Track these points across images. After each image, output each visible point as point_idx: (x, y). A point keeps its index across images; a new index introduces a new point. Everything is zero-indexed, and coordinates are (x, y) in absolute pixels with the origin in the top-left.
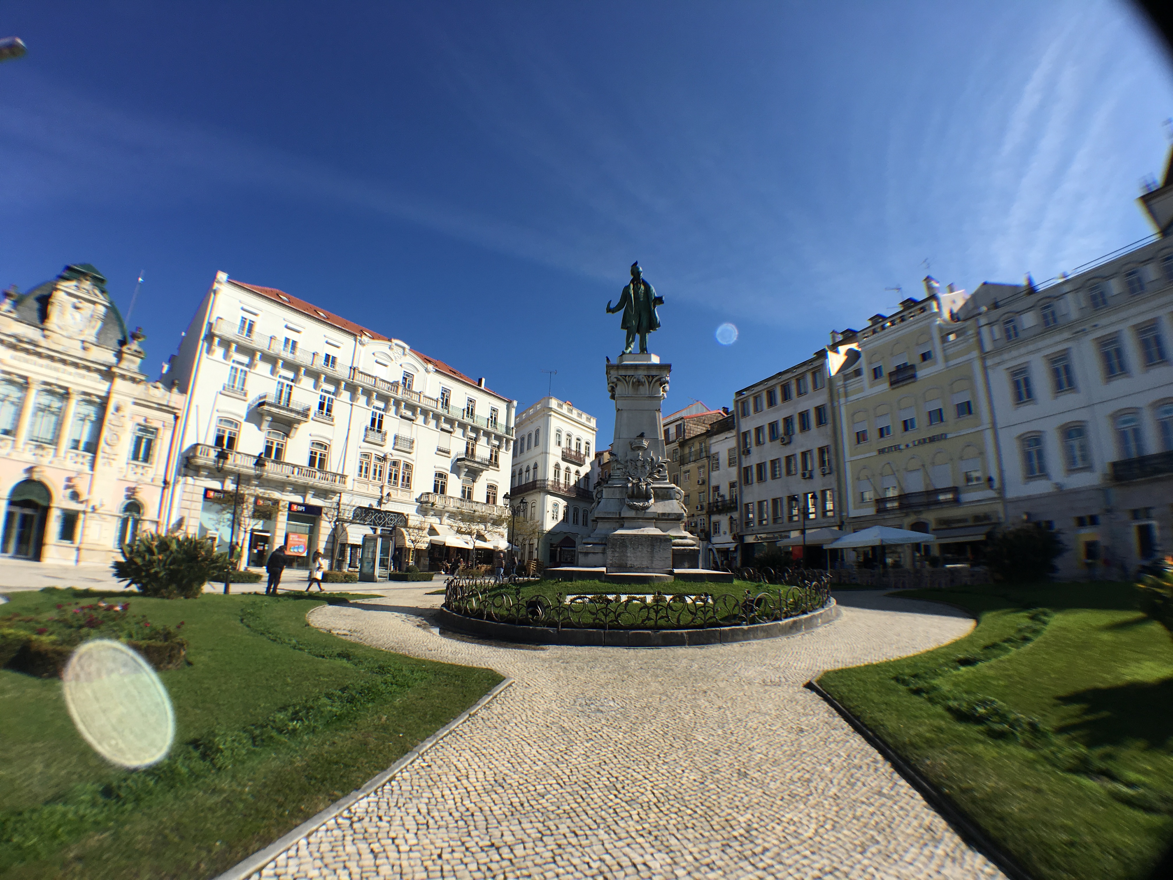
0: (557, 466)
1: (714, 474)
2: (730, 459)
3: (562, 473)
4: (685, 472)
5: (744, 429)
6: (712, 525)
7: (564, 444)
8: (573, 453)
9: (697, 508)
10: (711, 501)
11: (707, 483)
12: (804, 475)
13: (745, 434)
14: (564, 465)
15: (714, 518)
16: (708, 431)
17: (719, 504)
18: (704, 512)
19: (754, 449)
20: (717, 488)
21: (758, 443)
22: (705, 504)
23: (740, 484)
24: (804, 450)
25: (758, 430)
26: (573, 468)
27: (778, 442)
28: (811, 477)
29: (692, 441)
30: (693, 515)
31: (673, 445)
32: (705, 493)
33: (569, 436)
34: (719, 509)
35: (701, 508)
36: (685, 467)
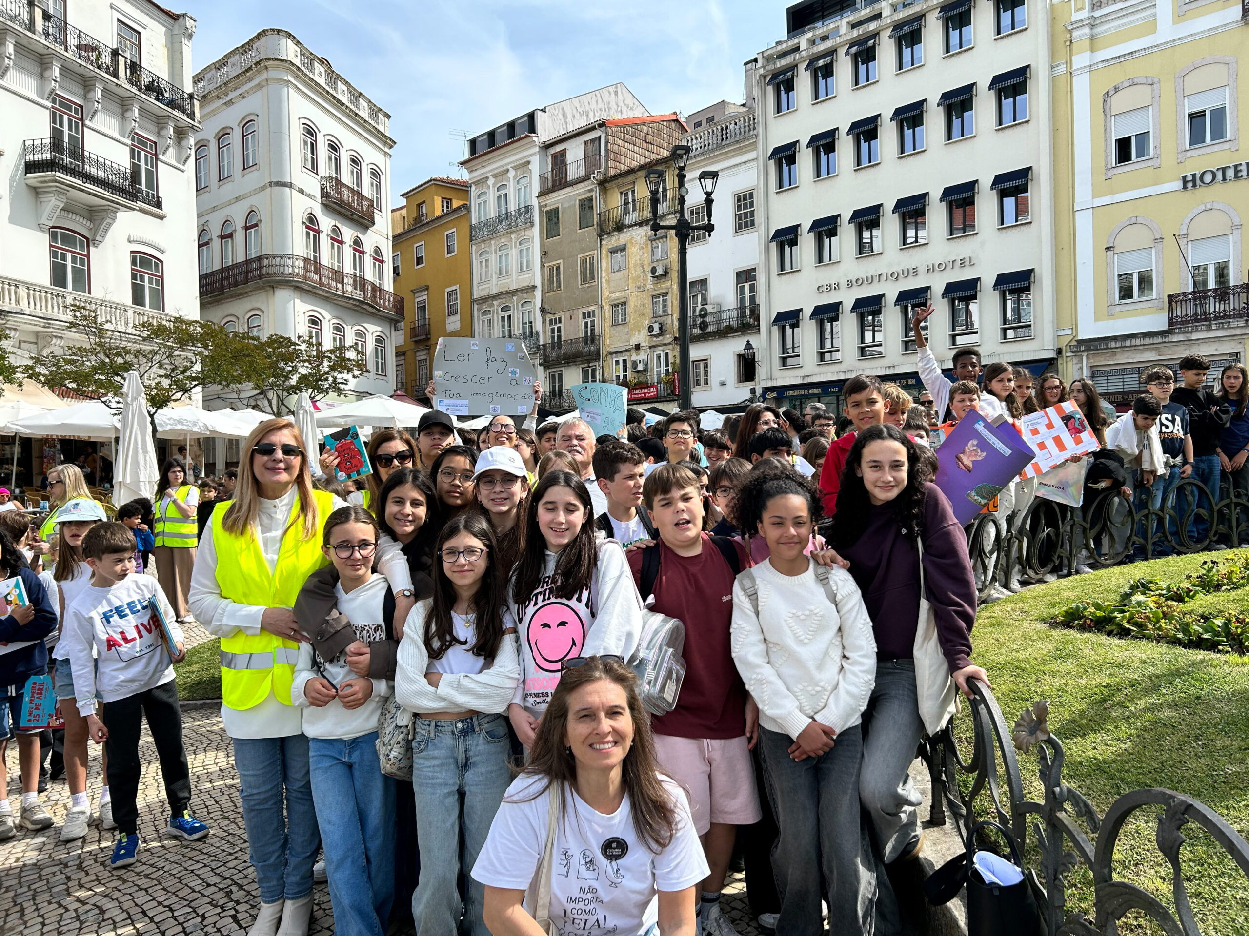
0: (311, 222)
1: (696, 252)
3: (325, 241)
4: (614, 251)
5: (780, 140)
7: (324, 168)
8: (346, 195)
9: (651, 329)
11: (675, 273)
13: (786, 151)
14: (326, 223)
15: (696, 352)
17: (708, 319)
18: (668, 338)
20: (703, 286)
21: (819, 176)
22: (670, 322)
23: (767, 274)
24: (952, 181)
25: (823, 139)
26: (348, 233)
29: (630, 178)
30: (638, 347)
31: (580, 191)
32: (669, 297)
33: (334, 147)
34: (710, 329)
35: (660, 328)
36: (614, 239)
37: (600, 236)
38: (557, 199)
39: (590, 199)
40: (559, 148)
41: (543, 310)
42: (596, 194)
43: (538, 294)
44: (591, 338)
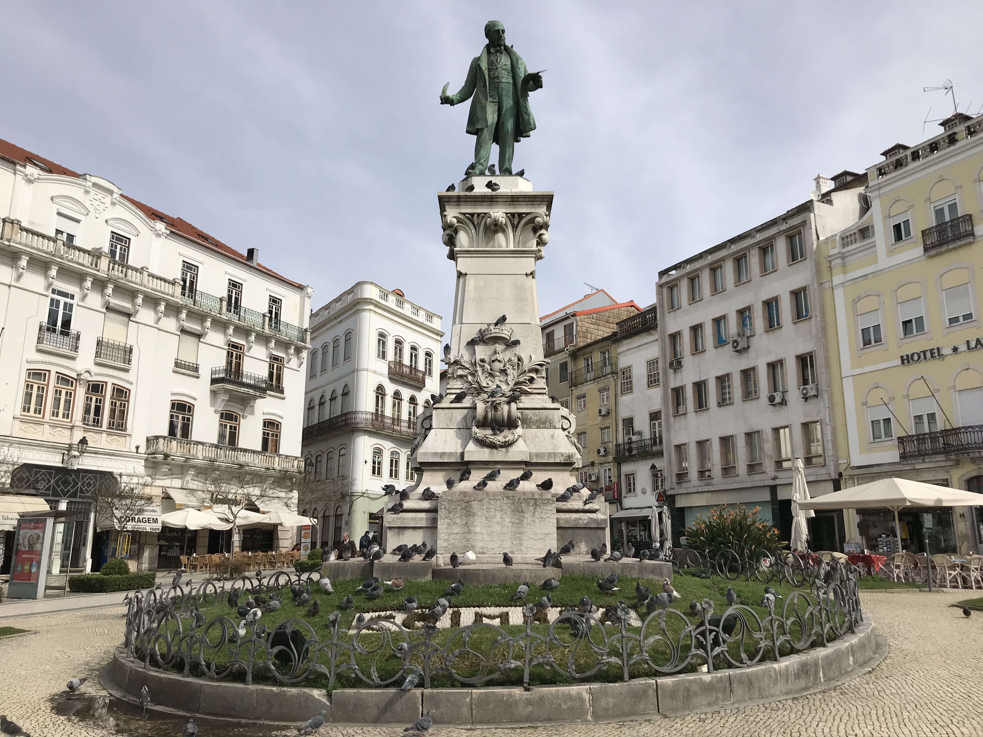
0: (380, 391)
1: (625, 399)
2: (649, 376)
3: (389, 400)
4: (579, 398)
5: (672, 329)
6: (623, 477)
8: (406, 370)
9: (599, 452)
10: (620, 441)
11: (613, 413)
12: (771, 399)
13: (675, 337)
14: (390, 388)
15: (626, 468)
16: (615, 334)
17: (633, 446)
18: (610, 458)
19: (688, 360)
20: (629, 422)
21: (697, 350)
22: (611, 447)
23: (667, 415)
24: (772, 359)
25: (696, 329)
26: (406, 393)
27: (729, 348)
28: (784, 402)
29: (589, 349)
30: (593, 464)
31: (561, 358)
32: (610, 430)
33: (399, 342)
34: (634, 452)
35: (605, 451)
36: (579, 389)
37: (570, 387)
39: (566, 363)
40: (550, 330)
42: (569, 360)
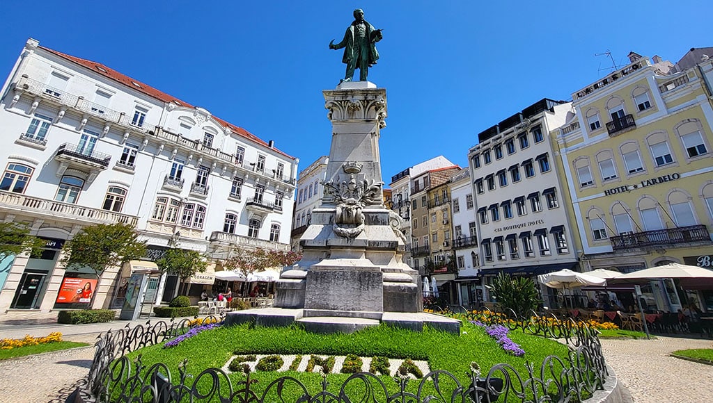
1: (455, 216)
2: (468, 203)
4: (432, 215)
5: (477, 178)
6: (457, 258)
9: (444, 244)
10: (455, 239)
11: (450, 223)
15: (459, 253)
16: (449, 181)
17: (461, 241)
18: (450, 248)
20: (459, 227)
21: (491, 188)
22: (450, 241)
23: (478, 224)
24: (532, 192)
29: (436, 189)
30: (441, 251)
31: (422, 193)
32: (449, 232)
34: (462, 245)
35: (447, 244)
36: (432, 210)
37: (428, 209)
38: (415, 196)
39: (425, 197)
40: (417, 179)
41: (412, 236)
42: (426, 195)
43: (411, 229)
44: (427, 247)
